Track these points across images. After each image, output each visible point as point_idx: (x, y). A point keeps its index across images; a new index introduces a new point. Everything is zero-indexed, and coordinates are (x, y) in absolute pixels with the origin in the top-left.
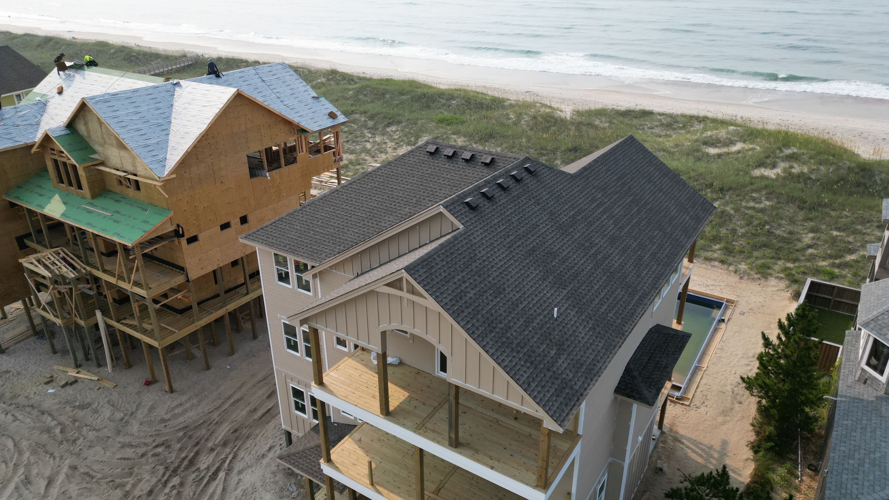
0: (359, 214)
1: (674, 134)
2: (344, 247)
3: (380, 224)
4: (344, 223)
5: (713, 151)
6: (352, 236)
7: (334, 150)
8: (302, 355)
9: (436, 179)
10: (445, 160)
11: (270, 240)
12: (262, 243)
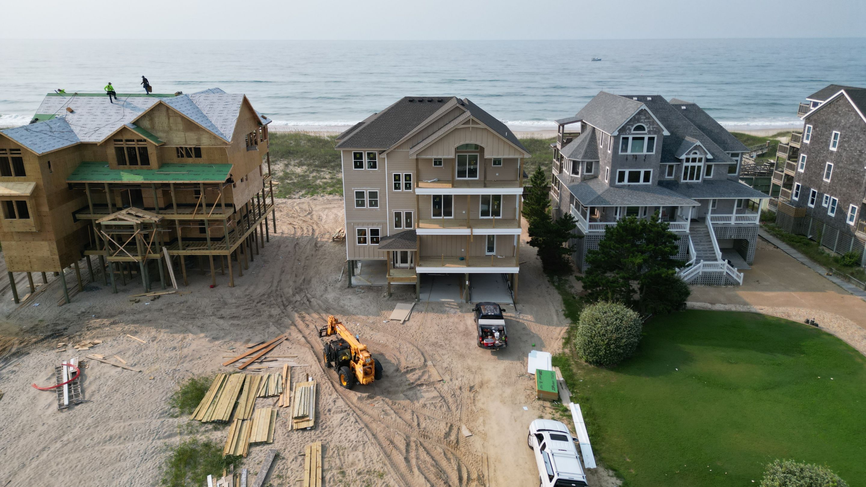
2: (396, 140)
3: (406, 130)
4: (388, 132)
6: (396, 136)
8: (367, 207)
9: (420, 110)
10: (419, 103)
11: (354, 145)
12: (351, 147)
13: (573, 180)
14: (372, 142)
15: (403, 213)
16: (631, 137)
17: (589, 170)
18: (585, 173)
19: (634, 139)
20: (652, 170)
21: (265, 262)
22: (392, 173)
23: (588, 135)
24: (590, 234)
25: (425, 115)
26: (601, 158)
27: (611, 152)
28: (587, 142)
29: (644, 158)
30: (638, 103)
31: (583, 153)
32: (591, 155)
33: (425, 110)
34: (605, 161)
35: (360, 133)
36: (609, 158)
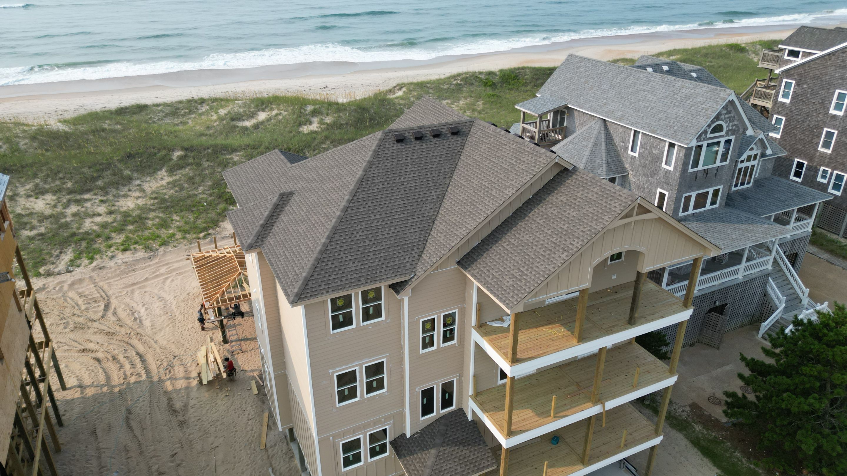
0: (397, 216)
2: (418, 249)
3: (425, 215)
4: (392, 231)
6: (414, 237)
7: (8, 222)
8: (362, 396)
9: (429, 160)
10: (418, 142)
11: (333, 284)
12: (327, 292)
14: (370, 265)
15: (438, 386)
16: (705, 144)
19: (708, 145)
20: (721, 187)
22: (418, 320)
23: (600, 133)
25: (443, 171)
26: (632, 171)
27: (677, 169)
28: (603, 145)
29: (716, 172)
30: (714, 89)
31: (604, 165)
32: (616, 167)
33: (439, 159)
34: (650, 178)
35: (331, 245)
36: (668, 177)
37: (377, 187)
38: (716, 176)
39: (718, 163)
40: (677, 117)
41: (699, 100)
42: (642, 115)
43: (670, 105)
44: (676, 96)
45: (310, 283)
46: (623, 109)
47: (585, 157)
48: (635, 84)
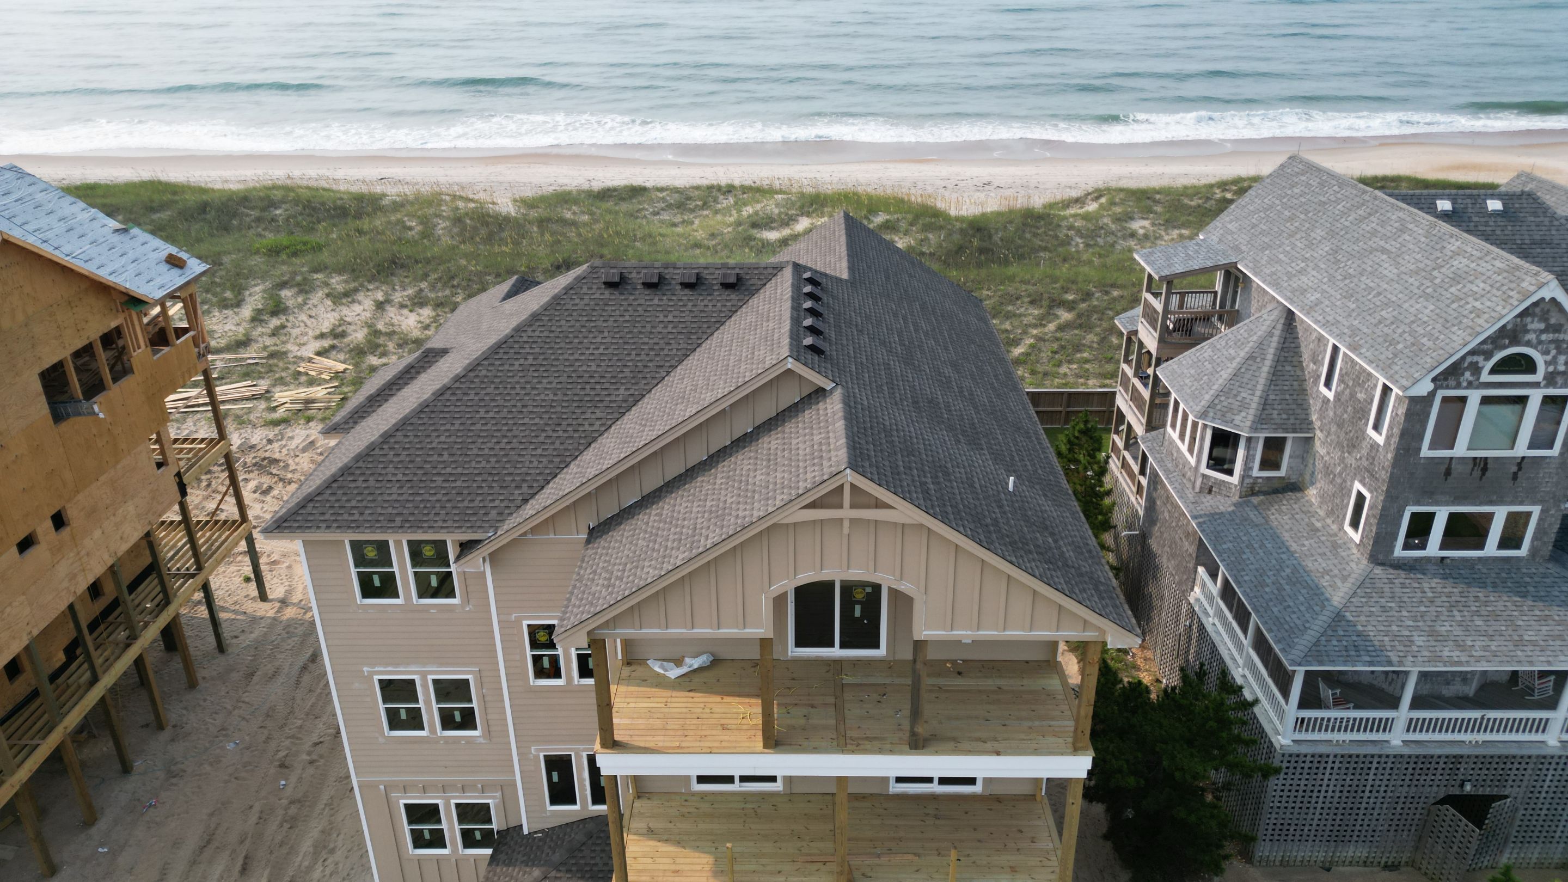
0: (526, 421)
1: (695, 217)
2: (531, 487)
3: (581, 429)
4: (503, 445)
5: (772, 236)
6: (535, 464)
7: (191, 333)
8: (433, 730)
9: (648, 328)
10: (647, 292)
11: (346, 517)
12: (328, 527)
13: (1209, 488)
14: (426, 497)
15: (579, 757)
16: (1474, 397)
17: (1270, 462)
18: (1256, 473)
19: (1486, 400)
20: (1536, 510)
21: (173, 774)
22: (518, 621)
23: (1270, 334)
24: (1296, 749)
25: (666, 352)
26: (1321, 431)
27: (1390, 444)
28: (1268, 363)
29: (1514, 469)
30: (1517, 268)
31: (1254, 405)
32: (1284, 416)
33: (670, 329)
34: (1346, 455)
35: (382, 449)
36: (1374, 459)
37: (522, 361)
38: (1515, 477)
39: (1521, 449)
40: (1413, 322)
41: (1475, 289)
42: (1353, 306)
43: (1416, 291)
44: (1435, 273)
45: (311, 505)
46: (1325, 287)
47: (1221, 381)
48: (1374, 233)
